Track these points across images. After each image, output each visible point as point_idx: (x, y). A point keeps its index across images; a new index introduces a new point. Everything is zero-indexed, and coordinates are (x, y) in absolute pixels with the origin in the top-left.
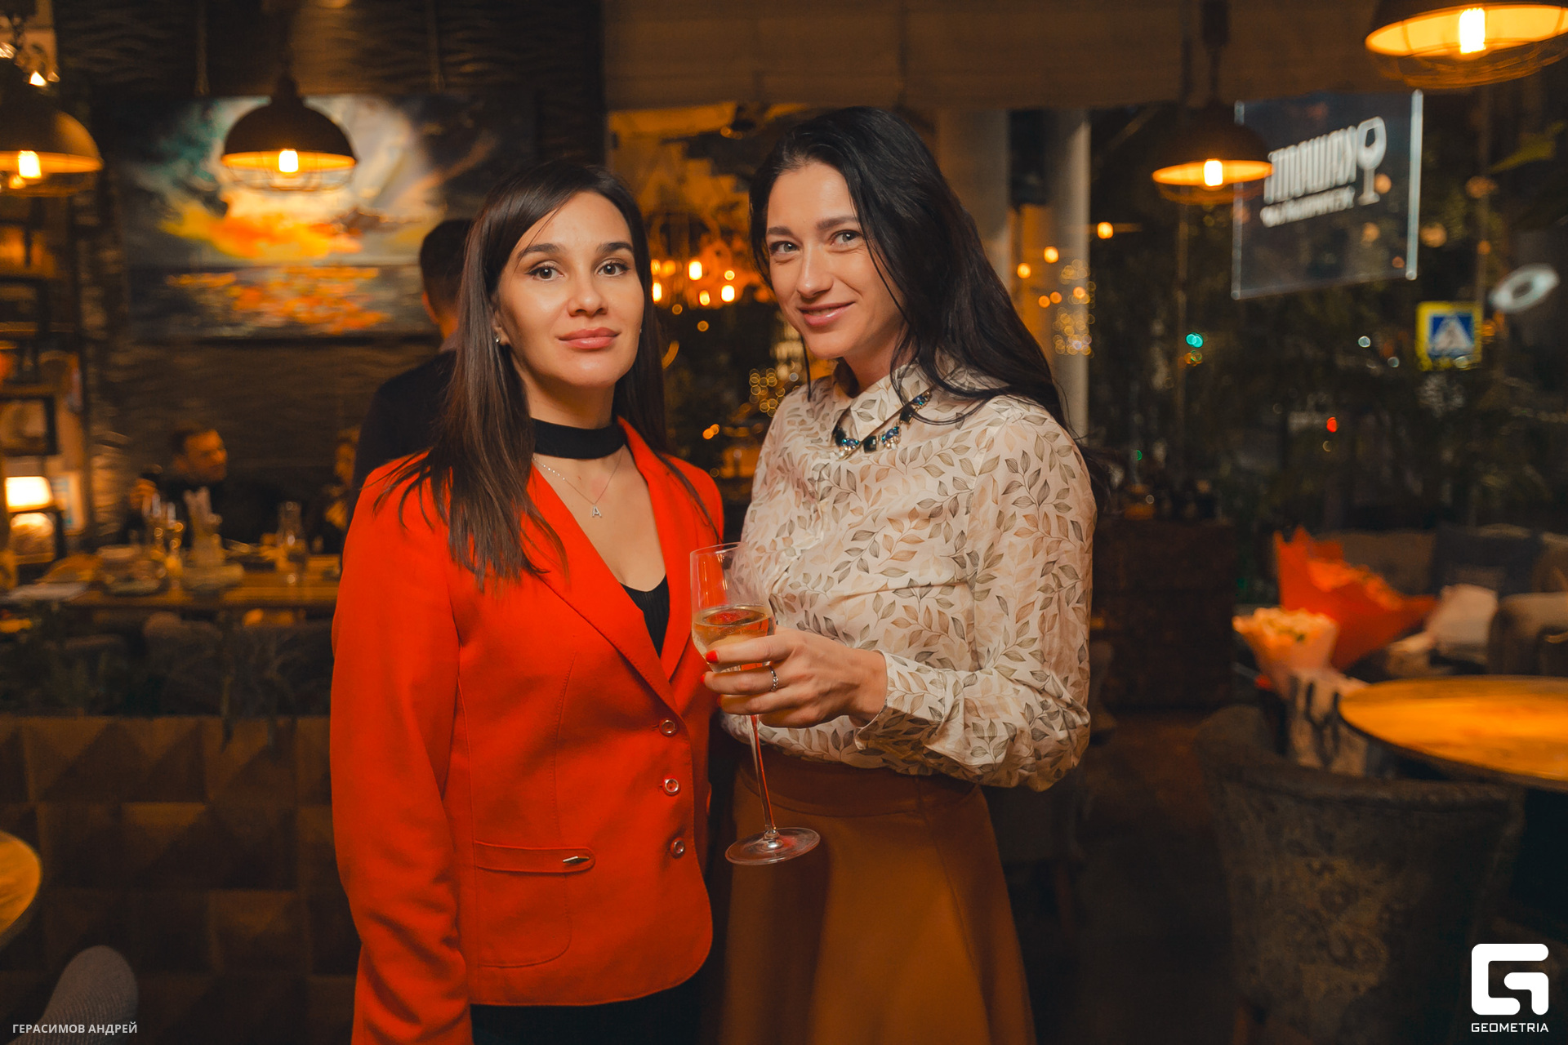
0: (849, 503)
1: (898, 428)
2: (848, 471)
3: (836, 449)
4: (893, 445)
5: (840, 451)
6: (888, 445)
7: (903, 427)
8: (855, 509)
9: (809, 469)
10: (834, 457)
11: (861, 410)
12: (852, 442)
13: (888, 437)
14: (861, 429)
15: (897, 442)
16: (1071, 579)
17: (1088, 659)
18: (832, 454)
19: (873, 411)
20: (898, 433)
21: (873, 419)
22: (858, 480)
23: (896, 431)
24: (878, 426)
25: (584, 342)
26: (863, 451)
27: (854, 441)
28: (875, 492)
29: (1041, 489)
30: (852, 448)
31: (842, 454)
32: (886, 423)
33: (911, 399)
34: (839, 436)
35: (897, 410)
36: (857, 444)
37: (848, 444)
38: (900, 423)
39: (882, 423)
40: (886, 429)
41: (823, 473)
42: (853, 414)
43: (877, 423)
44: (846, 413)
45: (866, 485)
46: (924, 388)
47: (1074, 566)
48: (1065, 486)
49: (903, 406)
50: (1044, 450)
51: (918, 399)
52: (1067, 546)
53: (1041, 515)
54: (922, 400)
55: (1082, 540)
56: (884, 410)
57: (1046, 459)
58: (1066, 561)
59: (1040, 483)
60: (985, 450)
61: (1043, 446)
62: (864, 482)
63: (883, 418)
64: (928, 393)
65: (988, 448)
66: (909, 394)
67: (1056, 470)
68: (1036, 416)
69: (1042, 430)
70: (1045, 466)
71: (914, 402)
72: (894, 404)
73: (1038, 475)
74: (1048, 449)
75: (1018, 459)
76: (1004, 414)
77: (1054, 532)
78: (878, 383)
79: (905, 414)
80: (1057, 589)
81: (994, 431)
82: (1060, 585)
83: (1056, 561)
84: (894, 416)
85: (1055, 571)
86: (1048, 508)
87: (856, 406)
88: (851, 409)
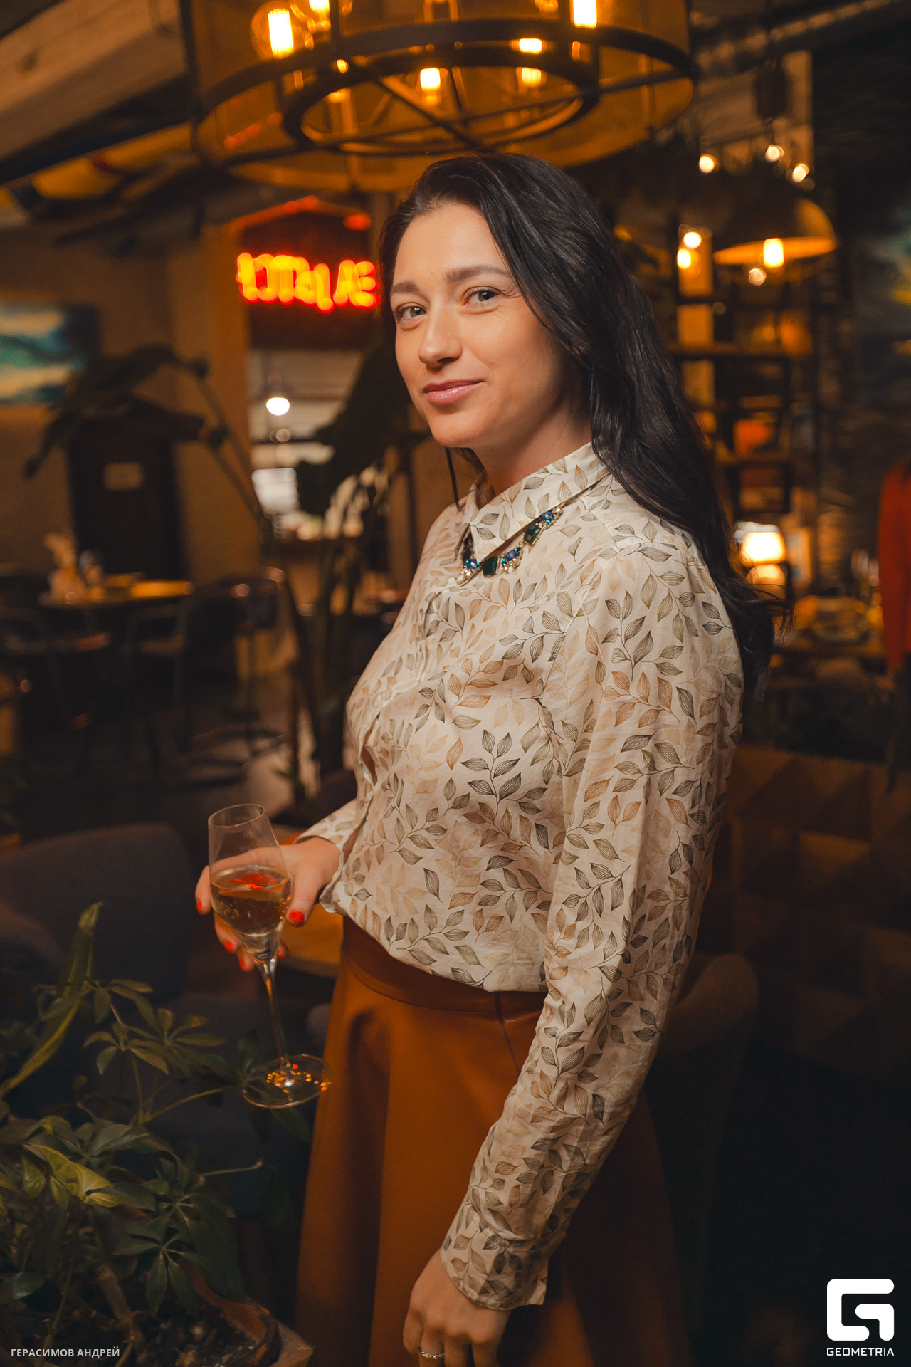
0: (454, 643)
1: (519, 549)
2: (456, 604)
4: (512, 569)
6: (508, 568)
7: (526, 548)
8: (454, 650)
9: (425, 596)
11: (482, 526)
12: (473, 564)
13: (508, 559)
14: (482, 549)
15: (516, 567)
19: (494, 528)
20: (520, 555)
21: (494, 537)
23: (517, 553)
24: (499, 546)
26: (482, 576)
27: (475, 562)
28: (477, 632)
29: (642, 642)
30: (471, 572)
31: (463, 578)
32: (509, 541)
33: (537, 516)
34: (467, 555)
35: (520, 528)
36: (477, 567)
37: (470, 566)
38: (523, 543)
39: (505, 541)
40: (508, 549)
41: (433, 603)
42: (474, 530)
43: (498, 542)
45: (473, 624)
46: (554, 503)
47: (674, 746)
48: (678, 643)
49: (527, 523)
50: (654, 594)
51: (547, 516)
52: (667, 718)
53: (638, 675)
54: (548, 517)
55: (691, 715)
56: (506, 527)
57: (656, 605)
58: (664, 737)
59: (641, 635)
60: (590, 587)
61: (655, 589)
62: (472, 620)
63: (505, 536)
64: (558, 510)
65: (594, 586)
66: (537, 509)
67: (668, 621)
68: (656, 550)
69: (659, 568)
70: (651, 615)
71: (541, 519)
72: (520, 519)
73: (641, 624)
74: (662, 594)
75: (620, 599)
76: (620, 544)
77: (653, 700)
78: (502, 494)
79: (530, 533)
80: (646, 771)
81: (603, 565)
82: (652, 767)
83: (649, 737)
84: (517, 535)
85: (649, 747)
86: (648, 666)
87: (477, 520)
88: (472, 523)
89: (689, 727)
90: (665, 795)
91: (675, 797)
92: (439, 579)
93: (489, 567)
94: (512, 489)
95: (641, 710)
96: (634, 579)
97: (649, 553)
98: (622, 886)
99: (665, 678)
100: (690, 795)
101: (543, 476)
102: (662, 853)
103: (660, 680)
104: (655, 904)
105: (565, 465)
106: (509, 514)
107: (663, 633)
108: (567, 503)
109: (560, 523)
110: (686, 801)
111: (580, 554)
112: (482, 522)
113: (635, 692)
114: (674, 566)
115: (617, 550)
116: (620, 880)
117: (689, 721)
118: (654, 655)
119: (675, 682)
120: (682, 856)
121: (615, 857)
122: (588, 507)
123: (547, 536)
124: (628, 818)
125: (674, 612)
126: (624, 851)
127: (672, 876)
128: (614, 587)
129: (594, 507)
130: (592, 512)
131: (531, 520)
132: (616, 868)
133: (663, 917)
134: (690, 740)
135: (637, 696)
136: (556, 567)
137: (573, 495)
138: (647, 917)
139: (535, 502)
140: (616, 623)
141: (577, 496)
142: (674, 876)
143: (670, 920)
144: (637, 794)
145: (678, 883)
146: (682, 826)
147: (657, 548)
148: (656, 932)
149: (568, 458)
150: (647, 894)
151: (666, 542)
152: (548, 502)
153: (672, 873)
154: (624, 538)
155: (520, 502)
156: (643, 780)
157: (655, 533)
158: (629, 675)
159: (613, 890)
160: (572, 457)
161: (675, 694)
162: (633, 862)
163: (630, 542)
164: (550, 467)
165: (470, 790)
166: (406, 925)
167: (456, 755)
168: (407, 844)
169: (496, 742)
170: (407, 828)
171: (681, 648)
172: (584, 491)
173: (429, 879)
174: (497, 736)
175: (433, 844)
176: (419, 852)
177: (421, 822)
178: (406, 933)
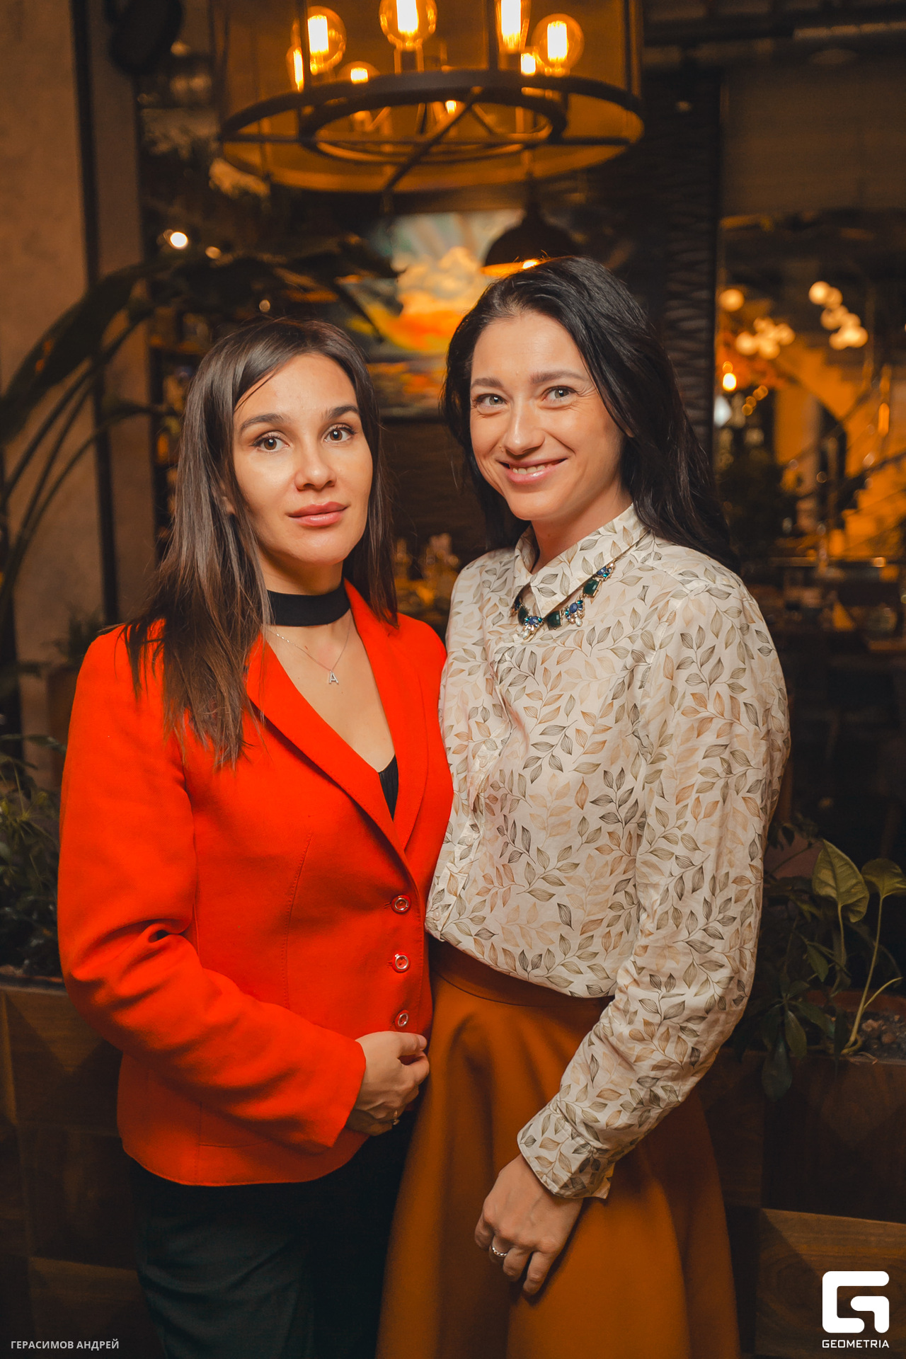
0: (525, 687)
1: (581, 602)
2: (532, 652)
3: (520, 628)
4: (577, 620)
5: (523, 630)
6: (572, 620)
7: (587, 601)
8: (532, 693)
9: (493, 651)
10: (517, 637)
11: (542, 586)
12: (536, 621)
13: (572, 611)
14: (543, 605)
15: (581, 617)
16: (742, 765)
17: (760, 855)
18: (515, 636)
19: (555, 586)
20: (581, 607)
21: (555, 594)
22: (539, 662)
23: (580, 604)
24: (561, 601)
26: (548, 629)
27: (537, 618)
28: (554, 675)
29: (715, 666)
30: (535, 626)
31: (526, 634)
32: (569, 597)
33: (595, 572)
34: (520, 613)
35: (581, 583)
36: (540, 622)
37: (531, 623)
38: (584, 597)
39: (565, 597)
40: (569, 604)
41: (506, 655)
42: (534, 590)
43: (560, 598)
44: (526, 589)
45: (546, 669)
46: (608, 559)
47: (745, 751)
48: (742, 666)
49: (586, 579)
50: (721, 626)
51: (602, 571)
52: (738, 729)
53: (713, 695)
54: (606, 572)
55: (757, 725)
56: (566, 584)
57: (723, 635)
58: (737, 745)
59: (713, 661)
60: (667, 624)
61: (722, 622)
62: (544, 665)
63: (567, 592)
64: (612, 565)
65: (670, 622)
66: (593, 566)
67: (733, 648)
68: (719, 590)
69: (724, 605)
70: (720, 643)
71: (599, 574)
72: (578, 577)
73: (712, 652)
74: (727, 626)
75: (693, 632)
76: (688, 586)
77: (727, 714)
78: (559, 557)
79: (589, 588)
80: (723, 775)
81: (677, 604)
82: (729, 772)
83: (726, 746)
84: (577, 590)
85: (726, 755)
86: (721, 687)
87: (536, 581)
88: (531, 585)
89: (756, 734)
90: (740, 794)
91: (749, 794)
92: (502, 636)
93: (552, 620)
94: (570, 550)
95: (718, 724)
96: (704, 614)
97: (714, 592)
98: (702, 872)
99: (735, 695)
100: (760, 792)
101: (596, 537)
102: (742, 844)
103: (732, 697)
104: (740, 888)
105: (614, 527)
106: (567, 572)
107: (730, 657)
108: (617, 559)
109: (617, 574)
110: (757, 797)
112: (542, 582)
113: (711, 709)
114: (733, 602)
115: (688, 592)
116: (702, 867)
117: (755, 729)
118: (725, 677)
119: (742, 698)
120: (758, 845)
121: (696, 848)
122: (639, 560)
123: (604, 588)
124: (708, 815)
125: (737, 640)
126: (705, 843)
127: (752, 863)
128: (688, 623)
129: (645, 560)
130: (647, 563)
131: (590, 576)
132: (697, 858)
133: (747, 900)
134: (757, 746)
135: (715, 712)
136: (628, 612)
137: (623, 551)
138: (733, 900)
139: (591, 562)
140: (690, 653)
142: (754, 863)
143: (753, 902)
144: (716, 794)
145: (756, 868)
146: (757, 819)
147: (719, 588)
148: (742, 912)
149: (616, 520)
150: (731, 880)
151: (725, 583)
152: (603, 559)
153: (752, 860)
154: (691, 581)
155: (577, 562)
156: (721, 783)
157: (715, 576)
158: (706, 695)
159: (694, 877)
160: (620, 519)
161: (743, 708)
162: (713, 852)
163: (697, 585)
164: (601, 530)
165: (602, 823)
166: (541, 955)
167: (584, 797)
168: (540, 885)
169: (615, 778)
170: (539, 870)
171: (744, 669)
172: (630, 547)
173: (563, 913)
174: (615, 772)
175: (564, 881)
176: (552, 889)
177: (553, 863)
178: (542, 963)
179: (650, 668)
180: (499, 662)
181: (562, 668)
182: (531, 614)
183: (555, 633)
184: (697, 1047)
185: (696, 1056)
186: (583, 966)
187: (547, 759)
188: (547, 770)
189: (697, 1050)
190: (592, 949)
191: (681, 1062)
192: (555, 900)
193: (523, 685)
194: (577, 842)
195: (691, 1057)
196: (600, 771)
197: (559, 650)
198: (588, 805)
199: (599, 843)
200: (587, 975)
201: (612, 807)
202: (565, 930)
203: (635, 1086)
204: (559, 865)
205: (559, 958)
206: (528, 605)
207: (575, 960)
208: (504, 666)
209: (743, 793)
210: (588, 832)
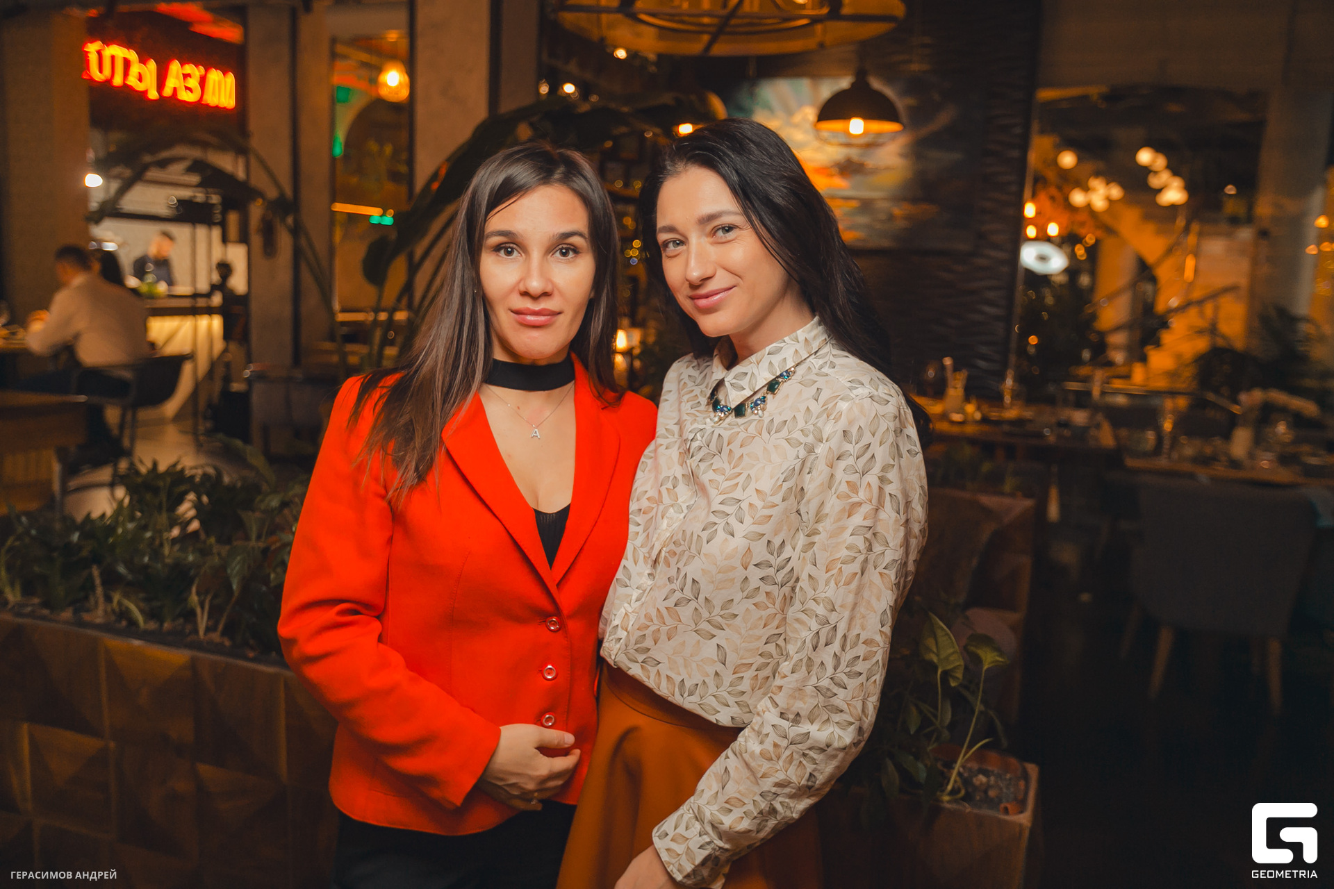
0: (712, 464)
1: (764, 397)
2: (719, 434)
3: (712, 414)
4: (760, 412)
5: (715, 416)
6: (756, 412)
7: (769, 397)
8: (717, 469)
9: (687, 430)
10: (709, 421)
11: (734, 381)
12: (725, 409)
13: (756, 405)
14: (733, 397)
15: (763, 410)
16: (881, 545)
17: (890, 623)
18: (708, 420)
19: (744, 382)
21: (745, 389)
22: (725, 444)
23: (764, 400)
24: (749, 395)
25: (529, 318)
26: (734, 417)
27: (727, 407)
28: (737, 456)
30: (725, 414)
31: (716, 419)
32: (755, 393)
33: (778, 374)
34: (715, 403)
35: (766, 383)
36: (729, 410)
37: (722, 410)
38: (767, 393)
39: (752, 393)
40: (755, 398)
41: (698, 435)
42: (727, 384)
43: (748, 393)
44: (721, 383)
45: (730, 450)
46: (790, 364)
47: (886, 534)
48: (892, 462)
49: (771, 379)
50: (878, 427)
51: (785, 374)
52: (882, 515)
53: (864, 484)
54: (788, 374)
55: (899, 513)
56: (753, 382)
57: (878, 435)
58: (879, 529)
59: (868, 455)
60: (834, 421)
61: (879, 424)
62: (729, 447)
63: (754, 389)
64: (793, 369)
65: (836, 421)
66: (778, 369)
67: (886, 446)
68: (880, 397)
69: (883, 410)
70: (875, 442)
71: (781, 375)
72: (764, 377)
73: (868, 448)
74: (883, 427)
75: (854, 431)
76: (854, 391)
77: (875, 501)
78: (749, 358)
79: (772, 386)
80: (865, 551)
81: (843, 406)
82: (870, 549)
83: (871, 527)
84: (763, 387)
85: (869, 535)
86: (872, 478)
87: (730, 377)
88: (725, 379)
89: (896, 521)
90: (878, 570)
91: (885, 571)
92: (697, 419)
93: (739, 411)
94: (759, 354)
95: (866, 508)
96: (865, 416)
97: (875, 398)
98: (836, 630)
99: (882, 486)
100: (895, 570)
101: (782, 345)
102: (875, 612)
103: (880, 488)
104: (868, 649)
105: (797, 337)
106: (756, 372)
107: (882, 454)
108: (797, 365)
109: (795, 378)
110: (892, 574)
111: (822, 398)
112: (734, 378)
113: (862, 495)
114: (891, 409)
115: (854, 397)
116: (836, 626)
117: (896, 517)
118: (876, 470)
119: (889, 489)
120: (889, 615)
121: (833, 610)
122: (817, 367)
123: (785, 388)
124: (847, 583)
126: (841, 606)
128: (851, 423)
129: (821, 367)
130: (823, 370)
131: (774, 377)
132: (833, 618)
134: (896, 531)
135: (864, 499)
136: (803, 410)
137: (803, 358)
138: (861, 658)
139: (776, 365)
140: (849, 447)
141: (805, 359)
142: (884, 629)
143: (881, 662)
144: (856, 567)
145: (885, 634)
146: (890, 592)
147: (881, 396)
148: (869, 669)
149: (799, 332)
150: (861, 640)
151: (886, 392)
152: (786, 364)
153: (882, 627)
154: (857, 388)
155: (765, 364)
156: (862, 558)
157: (878, 385)
158: (859, 484)
159: (828, 633)
160: (803, 331)
161: (888, 498)
162: (847, 614)
163: (861, 391)
164: (786, 339)
165: (761, 584)
166: (697, 685)
167: (748, 560)
168: (704, 626)
169: (776, 547)
170: (705, 614)
171: (894, 465)
172: (810, 355)
173: (720, 652)
174: (777, 542)
175: (725, 627)
176: (714, 631)
177: (717, 610)
178: (698, 691)
179: (817, 457)
180: (692, 440)
181: (744, 450)
182: (723, 403)
183: (740, 420)
184: (815, 774)
185: (812, 782)
186: (731, 700)
187: (723, 525)
188: (721, 535)
189: (814, 776)
190: (741, 688)
191: (799, 784)
192: (715, 641)
193: (711, 462)
194: (738, 596)
195: (808, 780)
196: (764, 540)
197: (742, 435)
198: (751, 567)
199: (756, 600)
200: (734, 709)
201: (771, 571)
202: (719, 667)
203: (758, 798)
204: (722, 613)
205: (712, 689)
206: (721, 396)
207: (725, 694)
208: (695, 444)
209: (880, 569)
210: (749, 589)
